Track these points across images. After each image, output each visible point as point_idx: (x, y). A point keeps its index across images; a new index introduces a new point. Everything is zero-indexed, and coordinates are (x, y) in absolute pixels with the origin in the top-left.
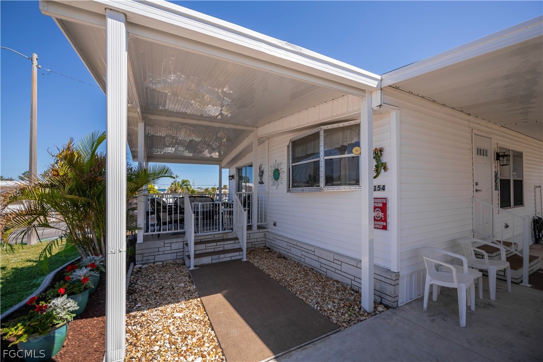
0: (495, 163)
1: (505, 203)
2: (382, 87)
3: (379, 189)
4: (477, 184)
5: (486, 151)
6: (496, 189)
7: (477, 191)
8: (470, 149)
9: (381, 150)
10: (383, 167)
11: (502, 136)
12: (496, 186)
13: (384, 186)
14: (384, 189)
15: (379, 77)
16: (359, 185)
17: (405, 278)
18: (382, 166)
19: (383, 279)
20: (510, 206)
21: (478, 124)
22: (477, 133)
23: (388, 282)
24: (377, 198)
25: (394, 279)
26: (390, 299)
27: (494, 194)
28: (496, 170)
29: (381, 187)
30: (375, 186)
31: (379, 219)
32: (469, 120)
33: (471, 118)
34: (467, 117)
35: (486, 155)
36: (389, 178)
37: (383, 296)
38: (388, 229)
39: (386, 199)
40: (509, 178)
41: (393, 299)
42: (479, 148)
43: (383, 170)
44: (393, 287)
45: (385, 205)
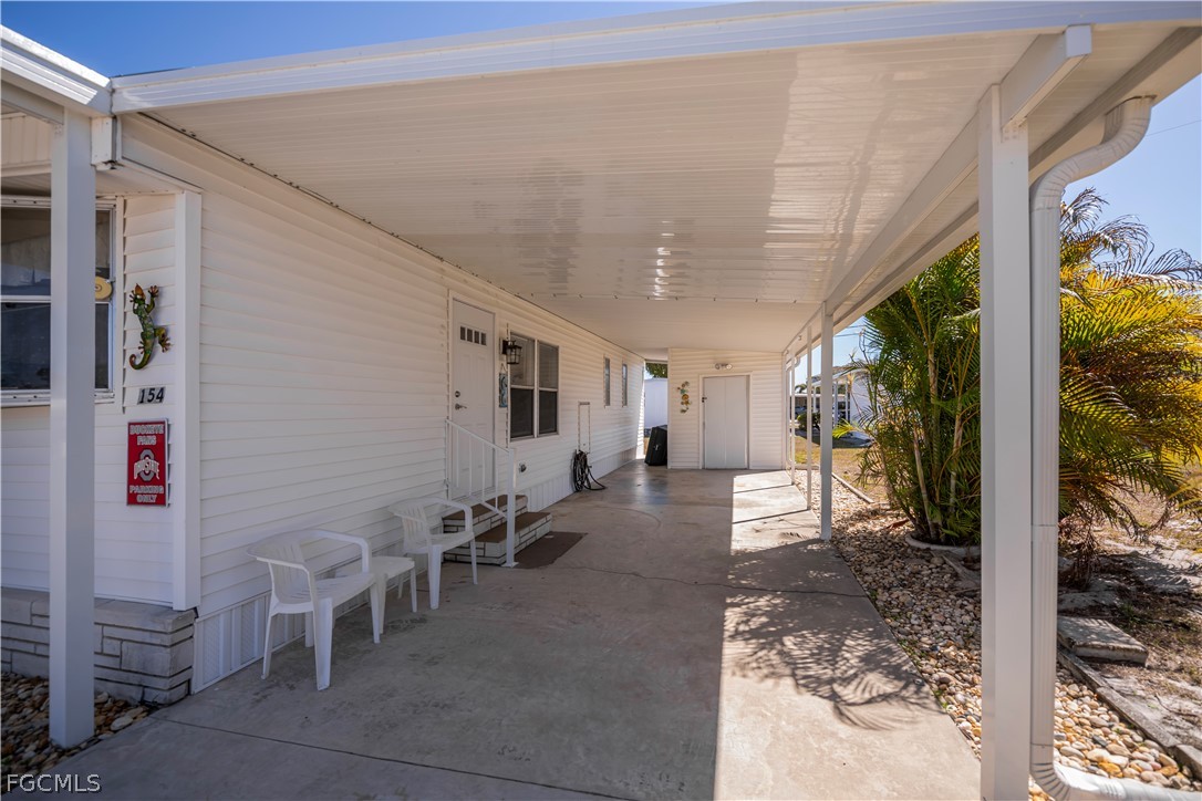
0: (501, 359)
1: (520, 428)
2: (115, 110)
3: (151, 397)
4: (458, 394)
5: (483, 335)
6: (502, 404)
7: (458, 407)
8: (442, 326)
9: (155, 293)
10: (157, 338)
11: (517, 314)
12: (501, 399)
13: (162, 390)
14: (161, 398)
15: (103, 81)
16: (106, 387)
17: (222, 618)
18: (155, 335)
19: (147, 637)
20: (532, 434)
21: (465, 281)
22: (460, 297)
23: (158, 642)
24: (146, 424)
25: (170, 629)
26: (160, 683)
27: (496, 412)
28: (503, 372)
29: (156, 393)
30: (143, 391)
31: (148, 478)
32: (442, 270)
33: (444, 266)
34: (437, 262)
35: (483, 343)
36: (171, 368)
37: (148, 681)
38: (167, 502)
39: (163, 423)
40: (531, 388)
41: (168, 681)
42: (467, 328)
43: (159, 347)
44: (169, 650)
45: (161, 438)
